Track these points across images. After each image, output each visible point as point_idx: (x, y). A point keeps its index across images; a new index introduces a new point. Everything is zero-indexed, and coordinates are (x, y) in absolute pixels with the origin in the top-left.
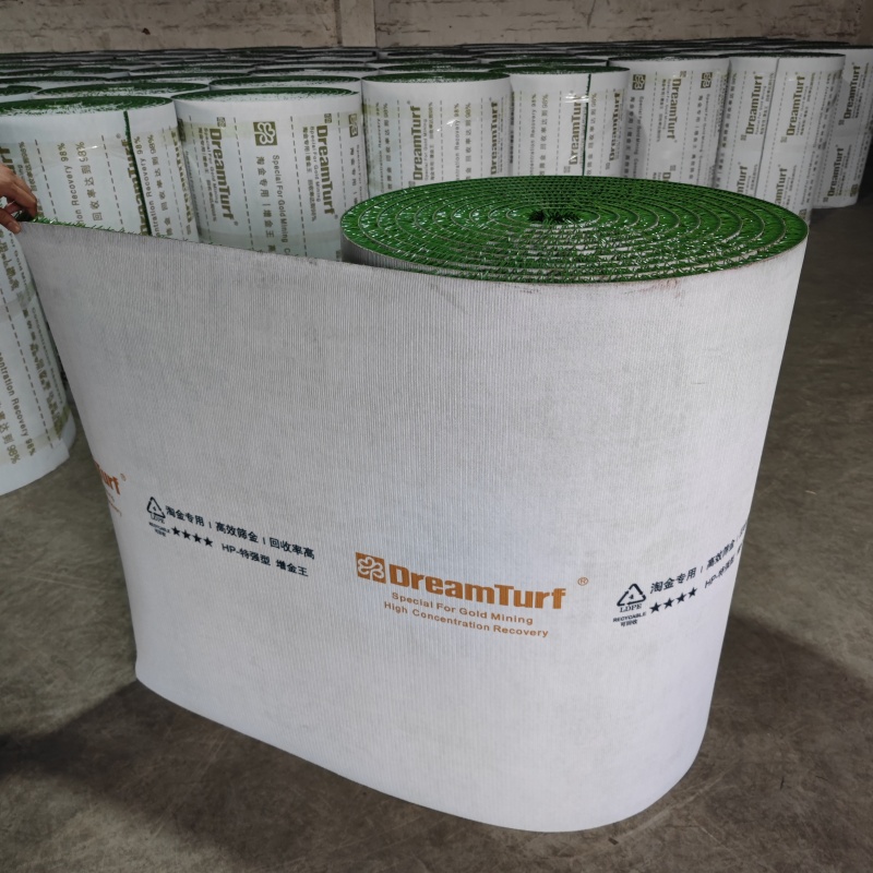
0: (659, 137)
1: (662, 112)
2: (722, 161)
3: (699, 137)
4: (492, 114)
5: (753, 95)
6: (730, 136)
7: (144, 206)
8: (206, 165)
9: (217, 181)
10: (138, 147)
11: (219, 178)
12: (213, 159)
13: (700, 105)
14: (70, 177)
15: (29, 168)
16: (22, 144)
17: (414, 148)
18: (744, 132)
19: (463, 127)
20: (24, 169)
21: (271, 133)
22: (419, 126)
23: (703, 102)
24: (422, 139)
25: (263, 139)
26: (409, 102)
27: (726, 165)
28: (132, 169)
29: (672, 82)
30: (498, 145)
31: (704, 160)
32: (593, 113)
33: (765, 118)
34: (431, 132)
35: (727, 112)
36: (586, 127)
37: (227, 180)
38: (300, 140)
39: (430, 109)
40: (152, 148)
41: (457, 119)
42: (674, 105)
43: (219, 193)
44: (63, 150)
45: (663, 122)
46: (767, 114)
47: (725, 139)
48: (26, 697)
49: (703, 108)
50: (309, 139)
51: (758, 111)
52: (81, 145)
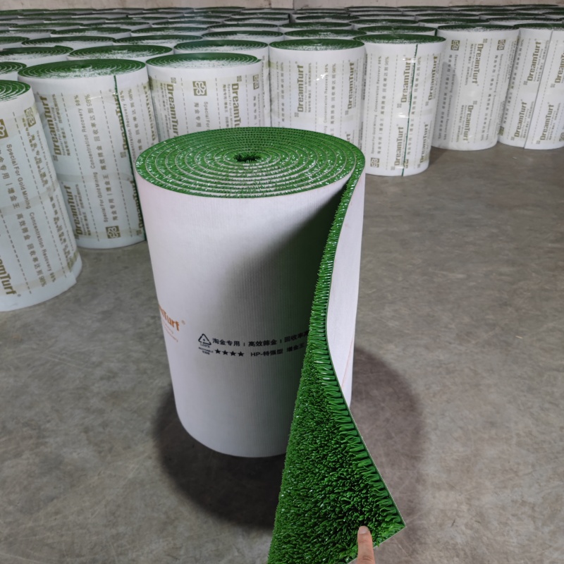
0: (467, 82)
1: (470, 65)
2: (510, 98)
3: (494, 83)
4: (350, 71)
5: (534, 55)
6: (517, 82)
7: (125, 133)
8: (164, 106)
9: (171, 116)
10: (122, 97)
11: (172, 114)
12: (169, 103)
13: (495, 61)
14: (81, 115)
15: (58, 109)
16: (54, 96)
17: (298, 92)
18: (526, 80)
19: (330, 79)
20: (55, 110)
21: (203, 88)
22: (302, 78)
23: (498, 59)
24: (304, 86)
25: (199, 92)
26: (296, 63)
27: (513, 101)
28: (118, 110)
29: (477, 46)
30: (354, 90)
31: (496, 97)
32: (418, 69)
33: (541, 71)
34: (310, 82)
35: (516, 65)
36: (413, 78)
37: (177, 116)
38: (221, 92)
39: (310, 68)
40: (131, 97)
41: (326, 74)
42: (478, 61)
43: (172, 124)
44: (77, 99)
45: (470, 72)
46: (542, 68)
47: (513, 83)
48: (35, 429)
49: (497, 64)
50: (227, 92)
51: (537, 66)
52: (88, 96)
